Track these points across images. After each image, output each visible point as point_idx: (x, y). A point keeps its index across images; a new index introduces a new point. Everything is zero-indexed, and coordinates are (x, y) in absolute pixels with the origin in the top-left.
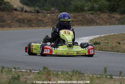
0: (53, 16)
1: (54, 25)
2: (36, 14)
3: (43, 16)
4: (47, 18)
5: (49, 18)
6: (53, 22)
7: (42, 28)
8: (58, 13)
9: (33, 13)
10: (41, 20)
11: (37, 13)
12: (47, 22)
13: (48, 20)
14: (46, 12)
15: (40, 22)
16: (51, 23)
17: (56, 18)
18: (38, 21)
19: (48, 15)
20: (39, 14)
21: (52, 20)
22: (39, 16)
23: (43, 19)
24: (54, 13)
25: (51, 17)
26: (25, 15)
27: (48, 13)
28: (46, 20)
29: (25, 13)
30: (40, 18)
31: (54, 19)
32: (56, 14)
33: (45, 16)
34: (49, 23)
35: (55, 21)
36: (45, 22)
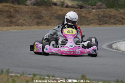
0: (99, 12)
1: (100, 22)
2: (79, 9)
3: (87, 12)
4: (91, 14)
5: (94, 14)
6: (99, 19)
7: (85, 26)
8: (106, 9)
9: (76, 8)
10: (84, 17)
11: (81, 8)
12: (92, 20)
13: (93, 17)
14: (91, 8)
15: (83, 19)
16: (96, 21)
17: (102, 14)
18: (81, 18)
19: (94, 10)
20: (82, 10)
21: (98, 17)
22: (83, 12)
23: (88, 16)
24: (101, 9)
25: (97, 13)
26: (66, 10)
27: (93, 9)
28: (90, 17)
29: (66, 9)
30: (83, 15)
31: (100, 16)
32: (103, 10)
33: (90, 12)
34: (94, 20)
35: (102, 18)
36: (89, 19)
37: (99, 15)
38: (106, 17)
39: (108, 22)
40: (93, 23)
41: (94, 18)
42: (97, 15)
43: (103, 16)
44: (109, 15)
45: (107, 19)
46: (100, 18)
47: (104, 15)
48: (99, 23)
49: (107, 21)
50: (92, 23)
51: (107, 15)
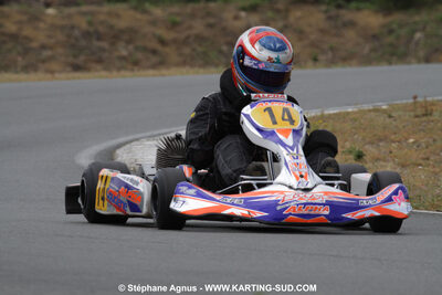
0: (70, 16)
1: (75, 56)
3: (25, 18)
4: (42, 25)
5: (53, 27)
6: (72, 46)
8: (98, 3)
10: (14, 37)
12: (43, 47)
13: (50, 37)
16: (61, 51)
18: (3, 43)
19: (51, 11)
21: (69, 36)
22: (7, 16)
23: (27, 31)
24: (77, 4)
25: (65, 22)
27: (48, 5)
28: (39, 36)
30: (11, 28)
31: (76, 33)
32: (85, 8)
33: (34, 19)
34: (51, 48)
35: (83, 43)
36: (35, 45)
37: (73, 27)
38: (99, 38)
39: (106, 55)
40: (51, 59)
41: (52, 41)
42: (62, 28)
43: (87, 35)
44: (111, 27)
45: (104, 44)
46: (76, 39)
47: (91, 29)
48: (71, 59)
49: (103, 50)
50: (43, 61)
51: (101, 29)
